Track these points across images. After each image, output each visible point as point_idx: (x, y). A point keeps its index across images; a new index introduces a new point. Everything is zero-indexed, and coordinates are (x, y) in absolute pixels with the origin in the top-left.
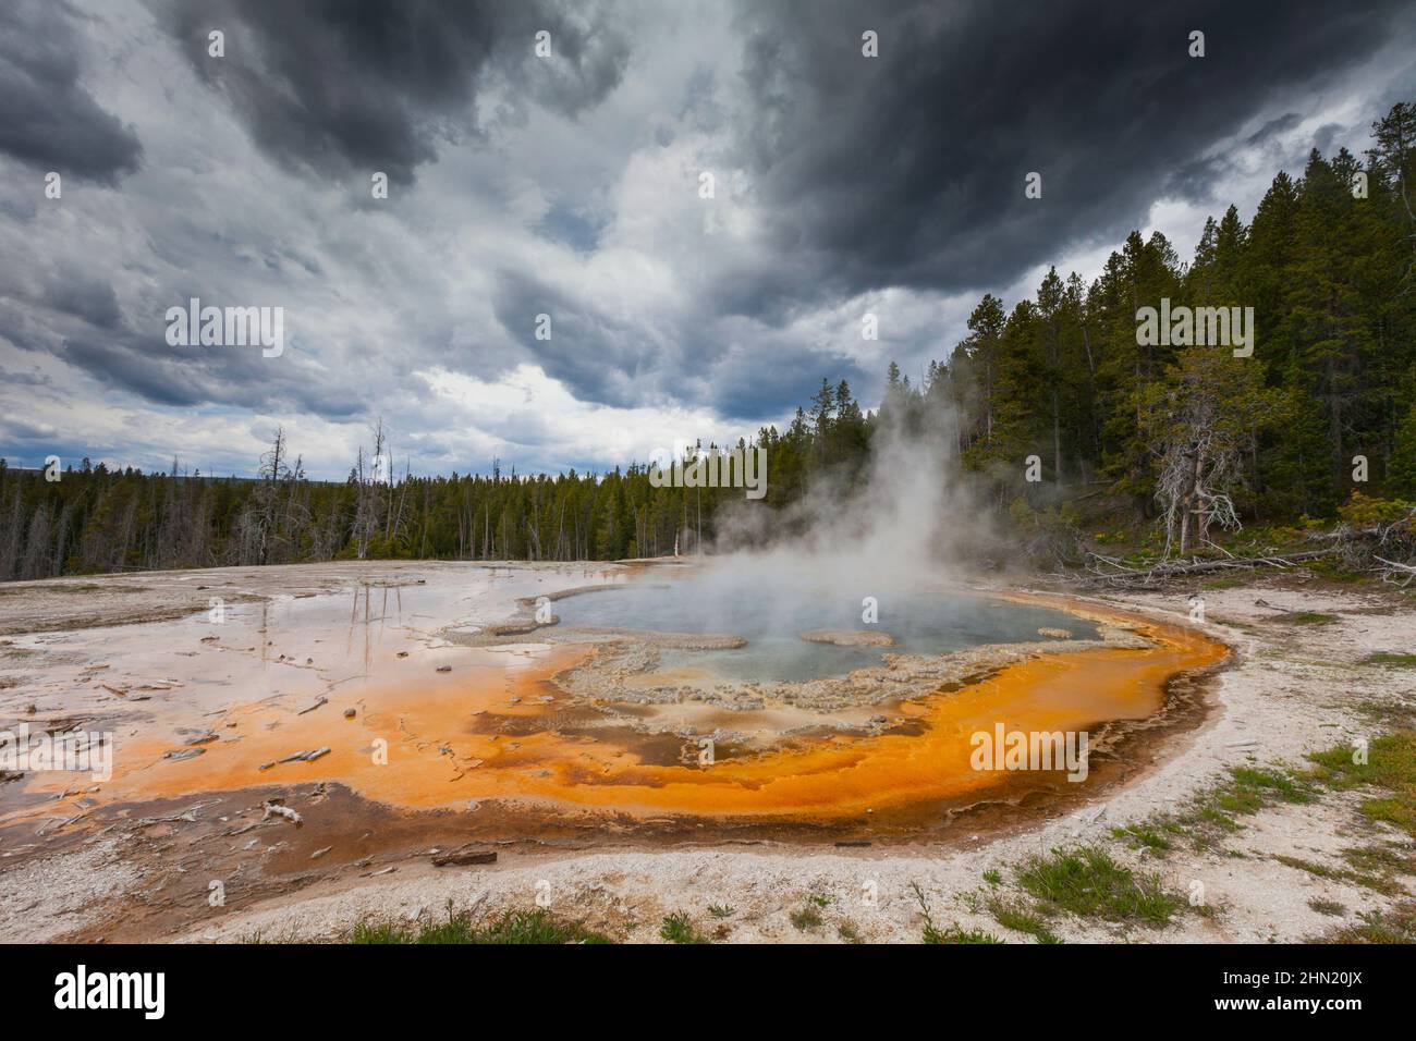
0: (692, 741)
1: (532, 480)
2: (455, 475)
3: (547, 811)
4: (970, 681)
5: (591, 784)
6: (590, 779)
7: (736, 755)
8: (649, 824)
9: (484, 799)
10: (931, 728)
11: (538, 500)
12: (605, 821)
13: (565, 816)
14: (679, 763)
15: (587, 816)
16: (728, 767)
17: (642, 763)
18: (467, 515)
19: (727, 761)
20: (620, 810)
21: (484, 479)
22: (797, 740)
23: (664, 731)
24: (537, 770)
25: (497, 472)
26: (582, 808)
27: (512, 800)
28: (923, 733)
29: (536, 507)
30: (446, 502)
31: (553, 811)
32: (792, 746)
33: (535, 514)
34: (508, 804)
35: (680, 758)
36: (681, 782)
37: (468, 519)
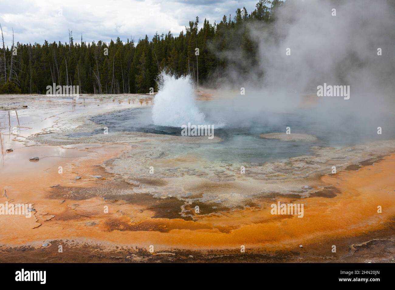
0: (188, 202)
1: (94, 44)
2: (46, 42)
3: (93, 247)
4: (366, 163)
5: (121, 230)
6: (122, 227)
7: (216, 211)
8: (157, 255)
9: (53, 240)
10: (340, 193)
11: (98, 57)
12: (130, 254)
13: (104, 251)
14: (180, 216)
15: (119, 250)
16: (211, 218)
17: (156, 217)
18: (55, 67)
19: (210, 214)
20: (140, 246)
21: (64, 44)
22: (255, 201)
23: (171, 196)
24: (89, 221)
25: (72, 40)
26: (116, 245)
27: (71, 240)
28: (336, 195)
29: (97, 62)
30: (42, 59)
31: (97, 247)
32: (252, 205)
33: (97, 67)
34: (69, 244)
35: (180, 213)
36: (180, 228)
37: (56, 70)
